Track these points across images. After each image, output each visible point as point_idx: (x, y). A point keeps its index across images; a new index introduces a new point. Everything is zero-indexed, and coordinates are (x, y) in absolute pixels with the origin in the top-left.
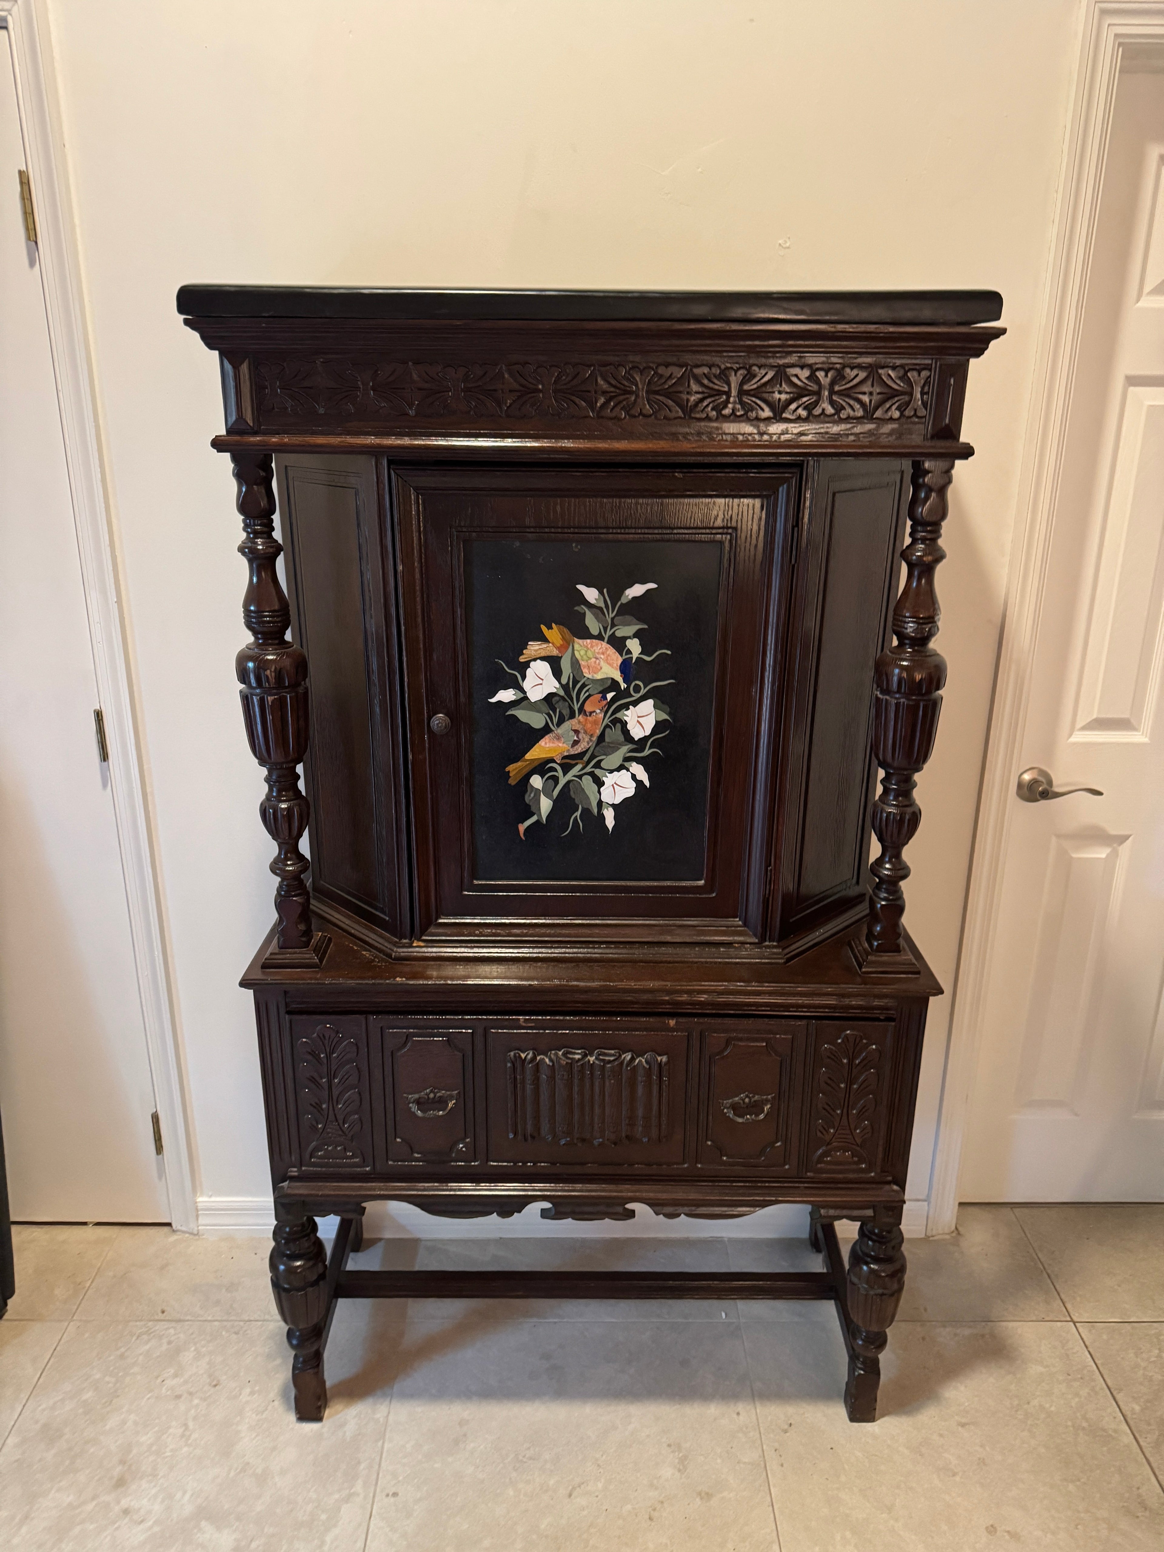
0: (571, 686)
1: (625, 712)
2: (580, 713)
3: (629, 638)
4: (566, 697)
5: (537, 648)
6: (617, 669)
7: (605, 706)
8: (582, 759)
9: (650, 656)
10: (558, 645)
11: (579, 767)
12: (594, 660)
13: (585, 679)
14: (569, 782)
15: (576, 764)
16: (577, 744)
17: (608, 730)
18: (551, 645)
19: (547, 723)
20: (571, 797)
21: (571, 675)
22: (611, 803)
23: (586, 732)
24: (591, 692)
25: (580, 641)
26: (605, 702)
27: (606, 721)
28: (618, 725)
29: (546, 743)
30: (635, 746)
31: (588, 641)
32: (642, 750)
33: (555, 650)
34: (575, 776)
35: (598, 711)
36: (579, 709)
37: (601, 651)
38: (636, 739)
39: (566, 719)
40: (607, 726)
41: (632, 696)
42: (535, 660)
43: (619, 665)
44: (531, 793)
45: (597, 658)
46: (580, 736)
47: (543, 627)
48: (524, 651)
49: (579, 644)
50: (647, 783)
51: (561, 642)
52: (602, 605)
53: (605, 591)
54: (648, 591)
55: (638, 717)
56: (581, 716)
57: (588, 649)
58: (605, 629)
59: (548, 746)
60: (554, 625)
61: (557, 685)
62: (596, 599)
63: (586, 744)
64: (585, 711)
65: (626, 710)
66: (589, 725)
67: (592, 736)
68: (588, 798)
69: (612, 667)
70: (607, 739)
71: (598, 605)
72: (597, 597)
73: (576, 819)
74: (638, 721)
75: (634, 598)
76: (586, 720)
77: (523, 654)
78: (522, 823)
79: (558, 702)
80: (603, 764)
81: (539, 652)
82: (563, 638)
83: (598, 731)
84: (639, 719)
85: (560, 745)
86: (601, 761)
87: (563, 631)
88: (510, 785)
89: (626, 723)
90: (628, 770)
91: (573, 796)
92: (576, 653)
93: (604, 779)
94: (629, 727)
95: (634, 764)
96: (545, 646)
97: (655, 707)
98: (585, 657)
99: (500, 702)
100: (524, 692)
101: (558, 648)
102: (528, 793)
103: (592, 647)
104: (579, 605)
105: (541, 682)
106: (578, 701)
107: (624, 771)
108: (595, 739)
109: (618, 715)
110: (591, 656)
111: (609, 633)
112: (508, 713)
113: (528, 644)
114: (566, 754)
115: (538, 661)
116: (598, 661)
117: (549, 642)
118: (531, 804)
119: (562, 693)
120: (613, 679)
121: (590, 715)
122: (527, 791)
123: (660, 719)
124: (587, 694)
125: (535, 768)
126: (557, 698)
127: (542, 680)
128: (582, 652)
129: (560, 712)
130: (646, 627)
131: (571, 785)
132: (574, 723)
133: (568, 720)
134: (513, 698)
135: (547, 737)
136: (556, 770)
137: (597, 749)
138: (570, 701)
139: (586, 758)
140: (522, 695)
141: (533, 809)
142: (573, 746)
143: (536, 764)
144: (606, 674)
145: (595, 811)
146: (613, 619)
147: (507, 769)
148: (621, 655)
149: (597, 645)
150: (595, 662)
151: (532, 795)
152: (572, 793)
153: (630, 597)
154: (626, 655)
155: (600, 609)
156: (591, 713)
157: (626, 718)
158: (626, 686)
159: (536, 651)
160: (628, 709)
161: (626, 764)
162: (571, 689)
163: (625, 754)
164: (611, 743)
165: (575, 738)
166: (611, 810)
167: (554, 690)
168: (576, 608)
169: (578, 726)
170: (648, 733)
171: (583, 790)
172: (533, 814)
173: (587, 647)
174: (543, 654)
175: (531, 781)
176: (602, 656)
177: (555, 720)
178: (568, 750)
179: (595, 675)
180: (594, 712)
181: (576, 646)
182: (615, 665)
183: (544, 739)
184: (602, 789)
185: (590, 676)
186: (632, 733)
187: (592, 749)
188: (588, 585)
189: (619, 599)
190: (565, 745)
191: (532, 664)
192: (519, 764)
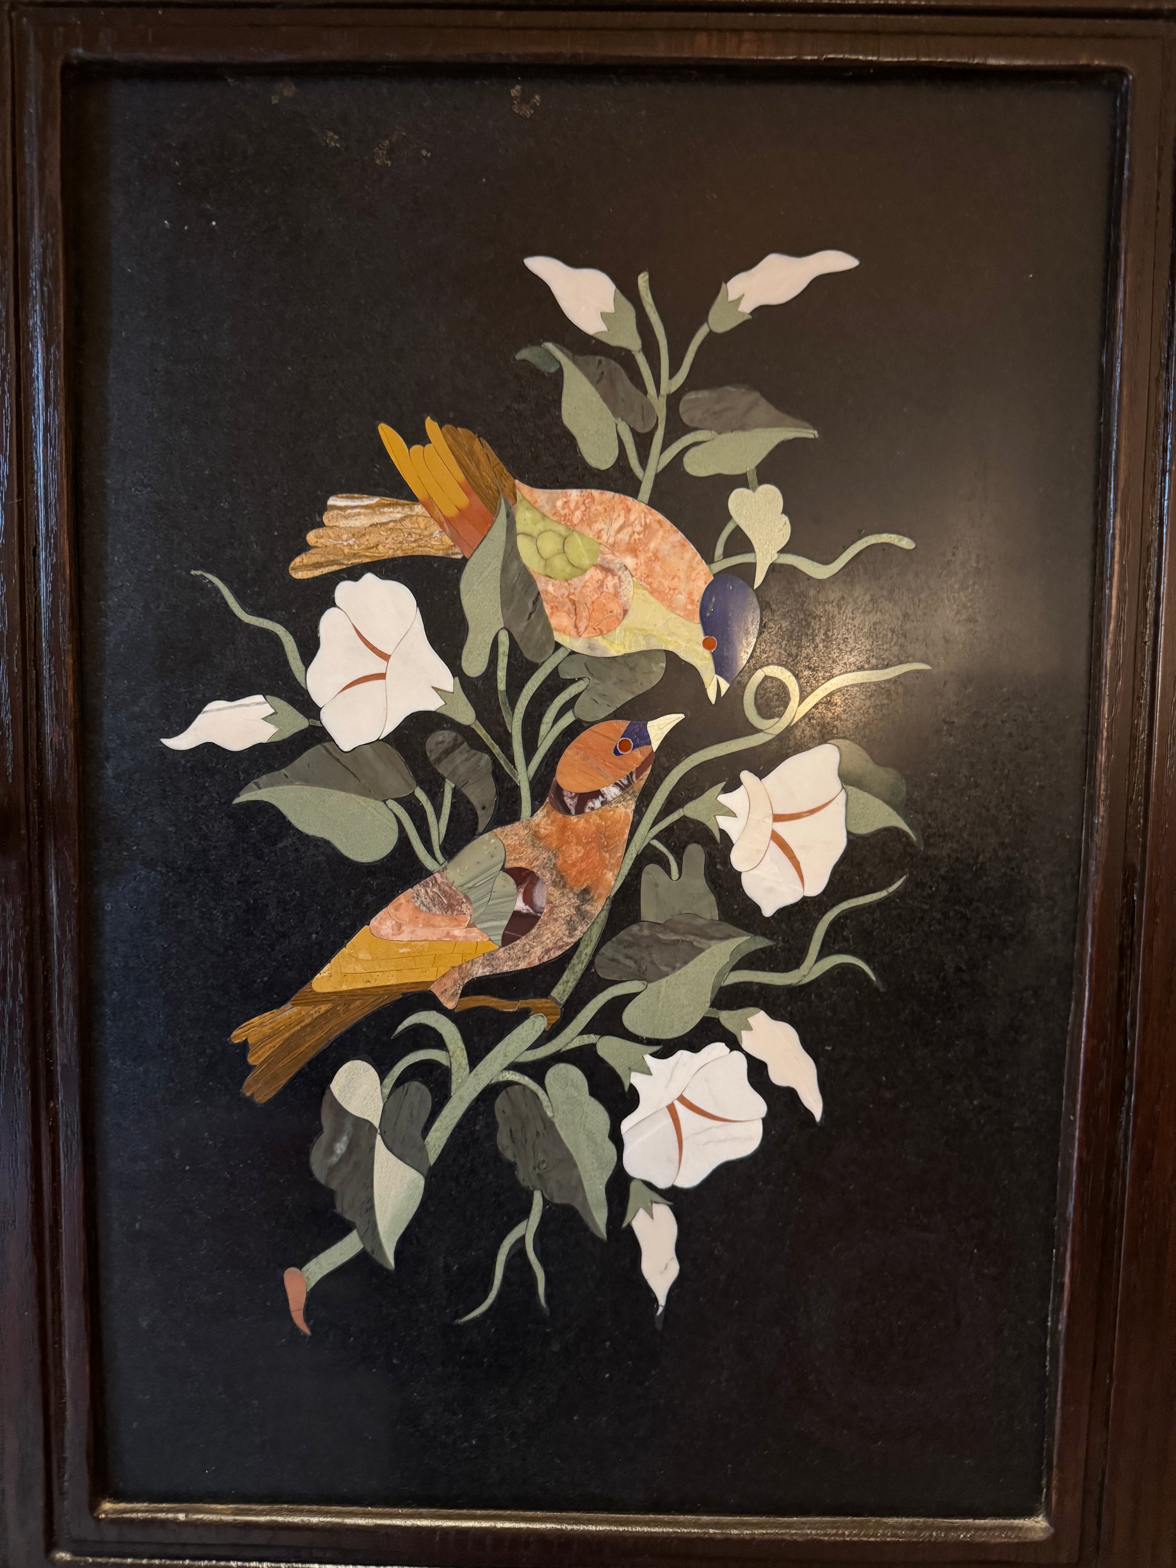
0: (502, 686)
1: (724, 799)
2: (537, 800)
3: (741, 481)
4: (482, 732)
5: (362, 522)
6: (688, 616)
7: (640, 771)
8: (546, 994)
9: (826, 561)
10: (451, 512)
11: (535, 1026)
12: (599, 575)
13: (561, 654)
14: (491, 1092)
15: (522, 1016)
16: (525, 931)
17: (652, 872)
18: (418, 509)
19: (403, 839)
20: (497, 1156)
21: (504, 638)
22: (663, 1184)
23: (561, 882)
24: (582, 710)
25: (541, 496)
26: (638, 755)
27: (645, 834)
28: (695, 853)
29: (399, 926)
30: (762, 943)
31: (574, 494)
32: (794, 962)
33: (436, 530)
34: (515, 1067)
35: (612, 792)
36: (533, 784)
37: (624, 536)
38: (768, 911)
39: (484, 820)
40: (648, 856)
41: (755, 731)
42: (354, 573)
43: (698, 597)
44: (334, 1140)
45: (607, 570)
46: (540, 899)
47: (388, 435)
48: (311, 537)
49: (533, 506)
50: (814, 1102)
51: (463, 500)
52: (632, 342)
53: (643, 280)
54: (821, 283)
55: (778, 818)
56: (540, 813)
57: (571, 528)
58: (643, 442)
59: (405, 937)
60: (431, 426)
61: (448, 682)
62: (604, 316)
63: (560, 929)
64: (559, 790)
65: (727, 790)
66: (575, 852)
67: (585, 894)
68: (568, 1162)
69: (671, 608)
70: (648, 911)
71: (615, 341)
72: (610, 308)
73: (518, 1251)
74: (776, 838)
75: (763, 312)
76: (563, 828)
77: (305, 547)
78: (300, 1264)
79: (448, 752)
80: (631, 1018)
81: (372, 539)
82: (472, 484)
83: (610, 876)
84: (784, 829)
85: (457, 932)
86: (626, 1000)
87: (471, 453)
88: (249, 1101)
89: (727, 842)
90: (734, 1044)
91: (509, 1155)
92: (524, 546)
93: (637, 1080)
94: (737, 859)
95: (759, 1019)
96: (396, 513)
97: (847, 778)
98: (559, 563)
99: (210, 749)
100: (310, 709)
101: (448, 524)
102: (324, 1138)
103: (588, 520)
104: (535, 341)
105: (378, 666)
106: (530, 749)
107: (718, 1049)
108: (598, 908)
109: (693, 810)
110: (586, 562)
111: (658, 460)
112: (244, 797)
113: (323, 508)
114: (480, 971)
115: (369, 578)
116: (610, 582)
117: (412, 498)
118: (334, 1186)
119: (466, 715)
120: (671, 657)
121: (580, 810)
122: (319, 1130)
123: (864, 829)
124: (568, 719)
125: (354, 1030)
126: (444, 737)
127: (385, 657)
128: (549, 544)
129: (456, 792)
130: (811, 433)
131: (501, 1103)
132: (512, 841)
133: (486, 831)
134: (266, 733)
135: (402, 898)
136: (439, 1042)
137: (608, 950)
138: (496, 750)
139: (562, 991)
140: (301, 723)
141: (345, 1208)
142: (507, 940)
143: (357, 1013)
144: (647, 636)
145: (599, 1218)
146: (674, 400)
147: (238, 1036)
148: (709, 559)
149: (608, 510)
150: (601, 584)
151: (340, 1148)
152: (503, 1139)
153: (747, 307)
154: (727, 554)
155: (625, 358)
156: (583, 799)
157: (724, 822)
158: (725, 686)
159: (358, 534)
160: (733, 785)
161: (727, 1019)
162: (502, 698)
163: (721, 975)
164: (665, 927)
165: (520, 905)
166: (664, 1214)
167: (434, 704)
168: (524, 354)
169: (529, 852)
170: (816, 885)
171: (549, 1125)
172: (343, 1229)
173: (566, 520)
174: (386, 551)
175: (336, 1086)
176: (630, 561)
177: (438, 830)
178: (490, 956)
179: (600, 641)
180: (596, 794)
181: (524, 519)
182: (682, 598)
183: (390, 908)
184: (626, 1125)
185: (578, 645)
186: (752, 887)
187: (586, 951)
188: (574, 261)
189: (702, 317)
190: (475, 933)
191: (344, 591)
192: (289, 1012)
